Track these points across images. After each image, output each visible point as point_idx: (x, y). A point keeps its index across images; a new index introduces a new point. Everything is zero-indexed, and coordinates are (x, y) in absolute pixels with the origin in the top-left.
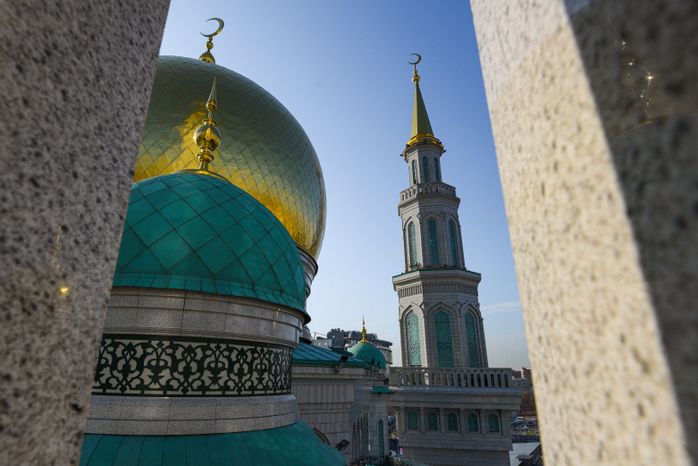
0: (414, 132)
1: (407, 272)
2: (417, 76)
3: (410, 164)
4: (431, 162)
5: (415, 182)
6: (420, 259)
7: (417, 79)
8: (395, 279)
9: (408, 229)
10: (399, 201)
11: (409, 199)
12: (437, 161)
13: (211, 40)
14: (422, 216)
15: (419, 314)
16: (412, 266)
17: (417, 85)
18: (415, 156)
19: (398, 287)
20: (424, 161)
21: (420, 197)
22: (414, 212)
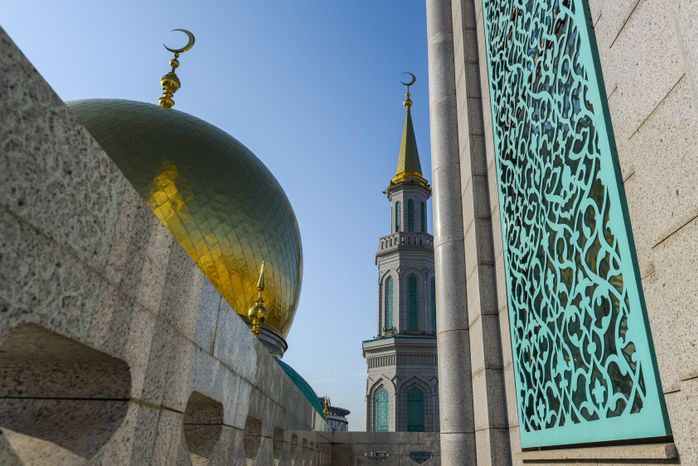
0: (401, 167)
1: (380, 337)
2: (409, 100)
3: (393, 204)
4: (417, 207)
5: (397, 228)
6: (396, 323)
7: (409, 104)
8: (367, 345)
9: (385, 284)
10: (376, 249)
11: (389, 249)
12: (423, 205)
13: (176, 57)
14: (402, 270)
15: (390, 389)
16: (385, 329)
17: (409, 112)
18: (399, 196)
19: (367, 355)
20: (409, 204)
21: (401, 249)
22: (393, 264)
